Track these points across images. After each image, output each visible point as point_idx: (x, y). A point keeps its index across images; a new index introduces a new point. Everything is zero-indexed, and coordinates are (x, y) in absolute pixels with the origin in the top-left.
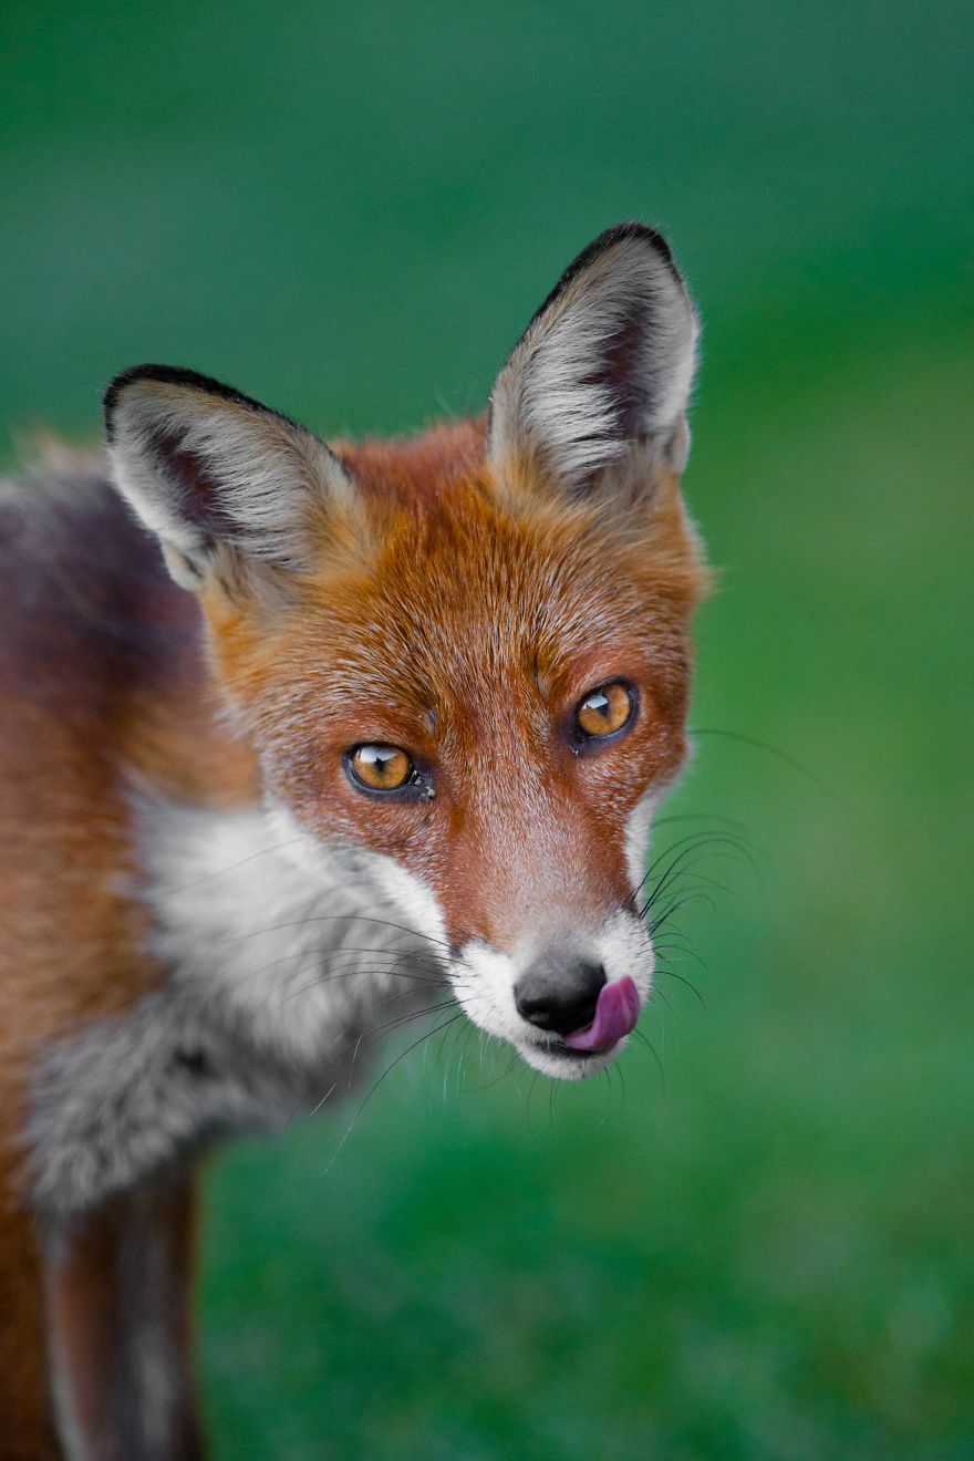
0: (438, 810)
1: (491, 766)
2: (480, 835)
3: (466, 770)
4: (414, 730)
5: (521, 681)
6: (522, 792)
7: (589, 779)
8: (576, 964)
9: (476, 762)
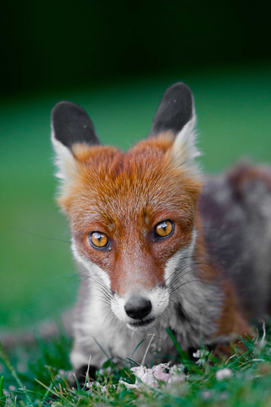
0: (112, 254)
1: (127, 242)
2: (121, 262)
3: (120, 243)
4: (106, 228)
5: (141, 219)
6: (135, 251)
7: (157, 249)
8: (140, 300)
9: (123, 241)
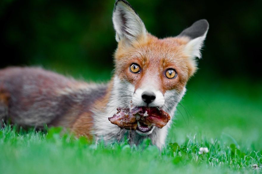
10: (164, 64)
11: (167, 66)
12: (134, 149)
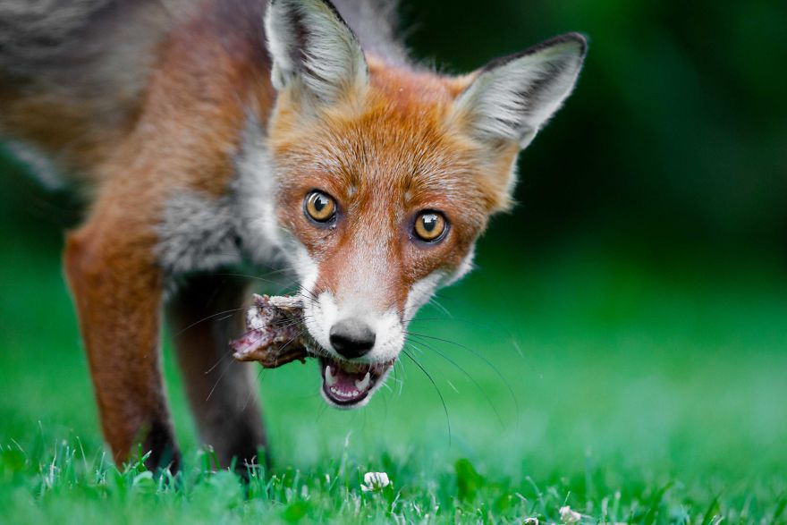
0: (335, 235)
1: (369, 224)
3: (356, 221)
4: (342, 192)
8: (365, 327)
10: (408, 196)
11: (416, 202)
12: (167, 481)
